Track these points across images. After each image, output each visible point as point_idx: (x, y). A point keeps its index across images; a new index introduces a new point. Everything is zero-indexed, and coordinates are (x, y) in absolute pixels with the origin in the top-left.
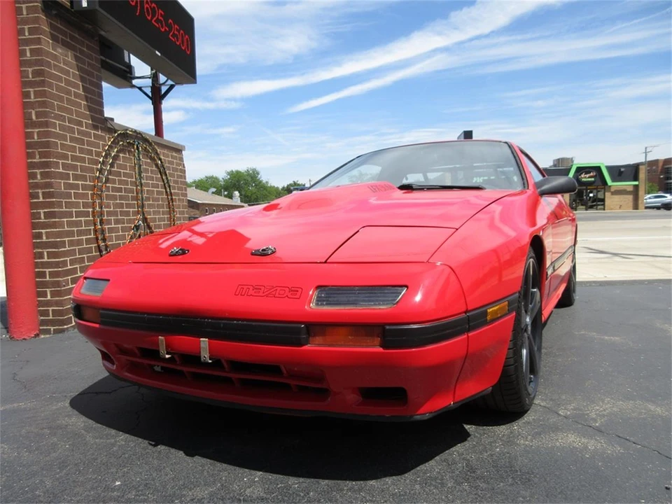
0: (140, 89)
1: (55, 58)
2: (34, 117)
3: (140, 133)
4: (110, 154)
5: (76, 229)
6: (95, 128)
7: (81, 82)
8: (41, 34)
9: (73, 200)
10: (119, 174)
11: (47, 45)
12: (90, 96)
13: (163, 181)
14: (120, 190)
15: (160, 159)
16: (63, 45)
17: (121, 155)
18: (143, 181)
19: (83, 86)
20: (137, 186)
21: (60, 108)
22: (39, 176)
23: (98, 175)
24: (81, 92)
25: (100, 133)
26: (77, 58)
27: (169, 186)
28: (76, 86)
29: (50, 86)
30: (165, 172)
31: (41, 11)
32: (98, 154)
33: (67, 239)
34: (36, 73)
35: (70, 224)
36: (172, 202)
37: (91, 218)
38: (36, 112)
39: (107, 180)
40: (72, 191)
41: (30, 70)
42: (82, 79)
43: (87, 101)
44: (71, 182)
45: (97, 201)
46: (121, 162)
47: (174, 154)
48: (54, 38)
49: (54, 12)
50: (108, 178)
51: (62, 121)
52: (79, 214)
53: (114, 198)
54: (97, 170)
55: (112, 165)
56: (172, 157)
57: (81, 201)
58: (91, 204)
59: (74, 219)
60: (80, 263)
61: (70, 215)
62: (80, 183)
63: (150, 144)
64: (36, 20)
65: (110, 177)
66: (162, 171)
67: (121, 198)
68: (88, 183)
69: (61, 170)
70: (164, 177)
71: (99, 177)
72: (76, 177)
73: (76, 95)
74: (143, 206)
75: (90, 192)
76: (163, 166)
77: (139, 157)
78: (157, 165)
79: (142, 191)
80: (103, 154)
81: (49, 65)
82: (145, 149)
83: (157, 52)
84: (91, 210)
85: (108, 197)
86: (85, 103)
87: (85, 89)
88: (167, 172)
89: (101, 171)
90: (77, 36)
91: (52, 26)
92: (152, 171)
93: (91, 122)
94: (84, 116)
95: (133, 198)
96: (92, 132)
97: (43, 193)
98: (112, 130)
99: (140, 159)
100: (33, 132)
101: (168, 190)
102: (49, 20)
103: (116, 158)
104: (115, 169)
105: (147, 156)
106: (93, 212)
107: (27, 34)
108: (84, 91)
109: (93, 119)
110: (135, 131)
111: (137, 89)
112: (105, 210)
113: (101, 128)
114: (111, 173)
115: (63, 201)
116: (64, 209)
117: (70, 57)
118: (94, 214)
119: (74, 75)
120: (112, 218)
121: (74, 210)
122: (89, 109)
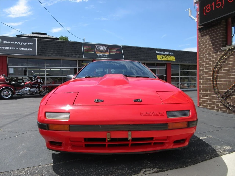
1: (202, 41)
5: (205, 83)
6: (215, 53)
7: (211, 42)
9: (205, 75)
11: (200, 39)
12: (214, 44)
16: (205, 36)
17: (231, 57)
23: (214, 67)
24: (211, 45)
26: (210, 36)
28: (210, 44)
33: (202, 85)
35: (203, 82)
40: (205, 73)
44: (205, 71)
48: (202, 36)
51: (203, 56)
55: (224, 62)
57: (208, 75)
59: (205, 80)
60: (205, 92)
62: (208, 70)
65: (222, 66)
68: (211, 70)
72: (207, 69)
73: (209, 47)
75: (212, 73)
84: (212, 78)
85: (220, 73)
86: (212, 47)
94: (211, 51)
103: (227, 59)
104: (227, 63)
108: (212, 44)
109: (215, 50)
112: (219, 77)
113: (219, 52)
114: (223, 65)
115: (201, 76)
116: (201, 78)
117: (208, 37)
118: (213, 79)
119: (208, 42)
120: (223, 80)
121: (205, 78)
122: (214, 48)
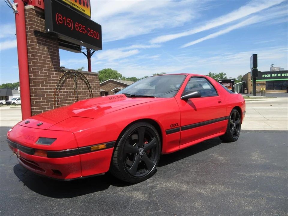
0: (83, 53)
1: (39, 50)
2: (32, 70)
3: (76, 71)
4: (62, 80)
5: (46, 107)
6: (56, 71)
8: (33, 43)
9: (46, 97)
10: (66, 86)
11: (36, 46)
12: (53, 60)
13: (88, 87)
14: (67, 92)
15: (86, 79)
16: (42, 45)
17: (68, 79)
18: (77, 88)
19: (51, 57)
20: (75, 90)
21: (41, 66)
22: (33, 90)
23: (56, 87)
24: (50, 60)
25: (58, 73)
26: (48, 48)
27: (91, 89)
28: (48, 58)
29: (37, 59)
30: (89, 84)
31: (34, 35)
32: (57, 80)
33: (42, 110)
34: (33, 56)
35: (44, 105)
36: (92, 94)
37: (53, 103)
38: (32, 68)
39: (61, 89)
40: (45, 94)
41: (31, 54)
42: (50, 55)
43: (52, 62)
44: (45, 91)
45: (56, 97)
46: (68, 82)
47: (94, 76)
48: (39, 43)
49: (39, 35)
50: (61, 88)
51: (41, 70)
52: (47, 102)
53: (64, 95)
54: (56, 86)
55: (63, 83)
56: (93, 78)
57: (49, 97)
58: (53, 98)
59: (46, 103)
61: (44, 102)
62: (49, 91)
63: (82, 74)
64: (32, 38)
66: (87, 83)
67: (67, 95)
68: (52, 90)
69: (41, 87)
70: (88, 86)
71: (57, 88)
72: (47, 89)
73: (48, 61)
74: (77, 97)
75: (53, 94)
76: (88, 81)
77: (76, 79)
78: (85, 82)
79: (77, 91)
80: (59, 80)
81: (36, 52)
82: (79, 76)
83: (81, 42)
84: (53, 100)
85: (61, 95)
86: (52, 63)
87: (51, 58)
88: (90, 83)
89: (58, 86)
90: (49, 41)
91: (38, 39)
92: (82, 84)
93: (54, 69)
94: (51, 68)
95: (73, 94)
96: (55, 73)
97: (35, 95)
98: (63, 71)
99: (76, 80)
100: (32, 75)
101: (90, 90)
102: (37, 37)
103: (65, 81)
104: (65, 85)
105: (80, 78)
106: (54, 100)
107: (30, 43)
109: (55, 68)
110: (74, 70)
111: (82, 53)
112: (60, 99)
113: (59, 71)
114: (63, 86)
115: (41, 97)
116: (42, 100)
117: (45, 48)
118: (55, 101)
119: (47, 54)
120: (63, 102)
121: (46, 100)
122: (53, 65)
